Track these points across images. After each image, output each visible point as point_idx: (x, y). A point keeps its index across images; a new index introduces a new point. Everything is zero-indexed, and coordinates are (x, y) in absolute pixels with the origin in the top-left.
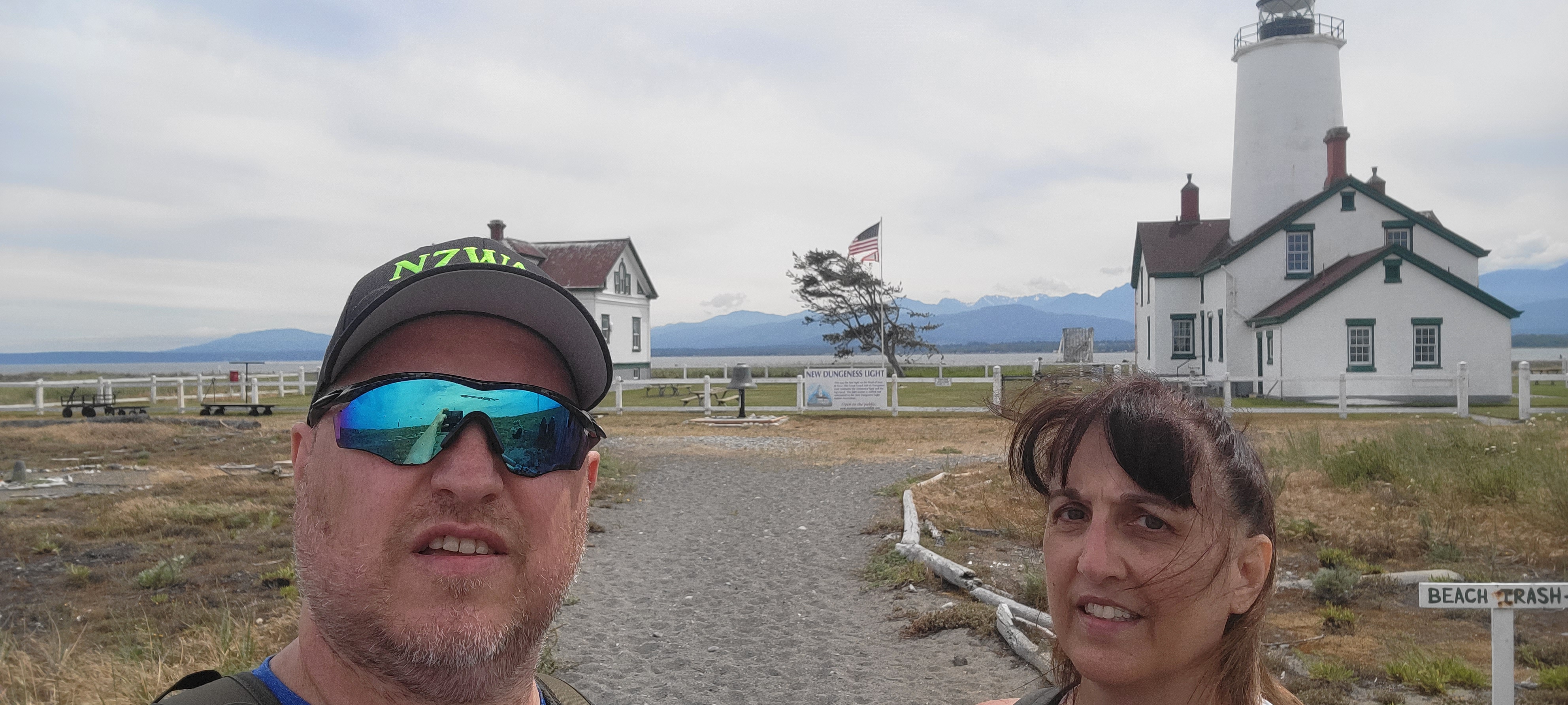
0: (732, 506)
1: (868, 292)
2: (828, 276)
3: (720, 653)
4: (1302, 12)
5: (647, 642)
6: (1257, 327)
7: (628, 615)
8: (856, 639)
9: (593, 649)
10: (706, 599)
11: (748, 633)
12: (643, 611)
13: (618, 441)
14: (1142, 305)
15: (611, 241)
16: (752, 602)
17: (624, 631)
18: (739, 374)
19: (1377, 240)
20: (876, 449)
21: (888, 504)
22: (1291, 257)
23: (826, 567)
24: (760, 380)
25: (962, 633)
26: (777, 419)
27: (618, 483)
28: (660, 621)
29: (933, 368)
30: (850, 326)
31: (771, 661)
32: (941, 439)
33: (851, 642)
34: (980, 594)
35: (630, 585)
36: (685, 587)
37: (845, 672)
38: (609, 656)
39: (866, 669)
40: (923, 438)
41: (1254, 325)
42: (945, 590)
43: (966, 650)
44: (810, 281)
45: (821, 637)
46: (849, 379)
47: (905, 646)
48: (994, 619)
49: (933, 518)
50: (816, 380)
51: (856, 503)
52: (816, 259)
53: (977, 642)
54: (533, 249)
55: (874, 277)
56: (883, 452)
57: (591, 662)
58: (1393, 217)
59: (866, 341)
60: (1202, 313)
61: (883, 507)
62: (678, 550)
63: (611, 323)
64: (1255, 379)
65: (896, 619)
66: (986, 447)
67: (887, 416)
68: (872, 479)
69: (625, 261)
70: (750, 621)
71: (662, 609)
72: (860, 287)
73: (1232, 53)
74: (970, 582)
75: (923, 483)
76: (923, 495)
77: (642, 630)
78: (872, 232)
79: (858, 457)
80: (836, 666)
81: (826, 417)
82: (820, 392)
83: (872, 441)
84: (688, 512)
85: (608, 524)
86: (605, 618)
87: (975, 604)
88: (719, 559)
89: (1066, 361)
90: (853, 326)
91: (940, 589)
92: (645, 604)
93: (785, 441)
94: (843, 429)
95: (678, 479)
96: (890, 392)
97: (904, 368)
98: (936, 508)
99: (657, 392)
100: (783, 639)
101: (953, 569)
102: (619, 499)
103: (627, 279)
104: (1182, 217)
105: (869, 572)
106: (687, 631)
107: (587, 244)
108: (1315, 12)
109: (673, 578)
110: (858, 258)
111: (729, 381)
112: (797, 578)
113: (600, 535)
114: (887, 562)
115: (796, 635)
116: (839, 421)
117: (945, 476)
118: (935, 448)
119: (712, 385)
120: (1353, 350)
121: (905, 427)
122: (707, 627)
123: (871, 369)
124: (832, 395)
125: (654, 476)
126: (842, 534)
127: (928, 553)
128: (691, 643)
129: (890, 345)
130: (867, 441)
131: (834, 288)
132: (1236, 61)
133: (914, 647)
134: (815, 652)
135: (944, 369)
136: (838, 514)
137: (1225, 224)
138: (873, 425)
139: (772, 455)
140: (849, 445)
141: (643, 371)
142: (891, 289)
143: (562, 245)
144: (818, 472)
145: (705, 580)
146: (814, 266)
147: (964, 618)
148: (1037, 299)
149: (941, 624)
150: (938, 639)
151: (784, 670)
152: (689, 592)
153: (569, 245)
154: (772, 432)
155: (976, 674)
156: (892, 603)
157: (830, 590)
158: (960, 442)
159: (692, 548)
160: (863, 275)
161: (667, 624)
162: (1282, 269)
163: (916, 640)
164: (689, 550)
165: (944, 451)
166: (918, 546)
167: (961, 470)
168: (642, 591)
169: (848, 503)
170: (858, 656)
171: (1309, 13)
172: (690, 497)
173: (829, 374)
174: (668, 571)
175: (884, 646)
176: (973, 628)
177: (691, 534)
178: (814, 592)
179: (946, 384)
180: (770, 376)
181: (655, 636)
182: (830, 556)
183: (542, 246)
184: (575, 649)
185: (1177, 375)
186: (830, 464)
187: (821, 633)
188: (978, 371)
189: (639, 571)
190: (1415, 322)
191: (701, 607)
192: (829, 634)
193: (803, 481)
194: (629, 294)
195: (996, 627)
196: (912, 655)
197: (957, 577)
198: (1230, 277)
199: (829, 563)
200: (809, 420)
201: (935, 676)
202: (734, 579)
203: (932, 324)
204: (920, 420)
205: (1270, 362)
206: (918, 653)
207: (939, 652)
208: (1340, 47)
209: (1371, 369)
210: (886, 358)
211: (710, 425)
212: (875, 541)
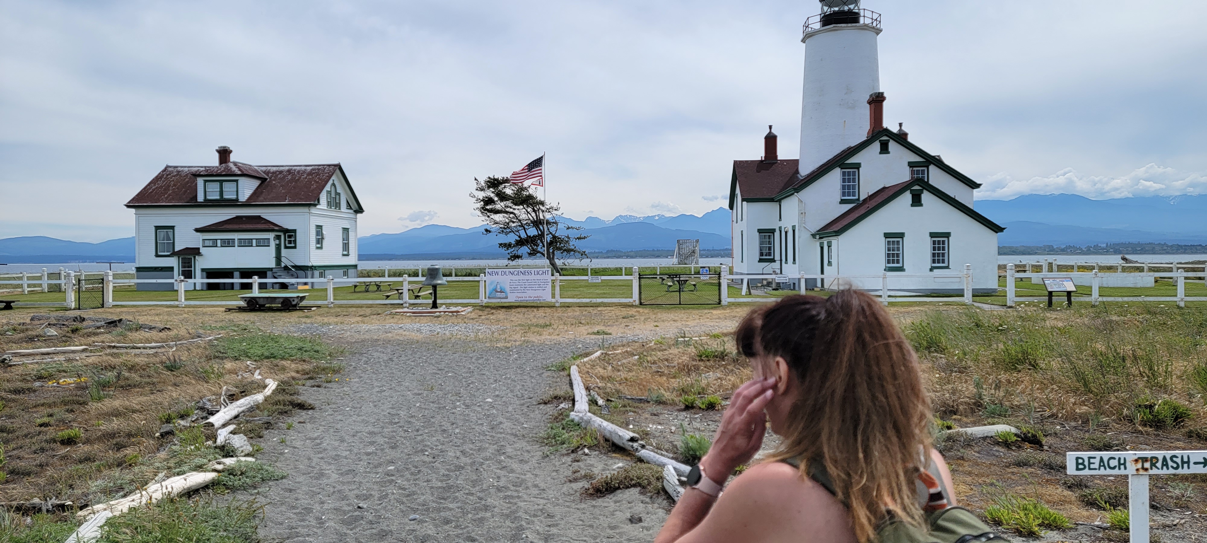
0: (429, 383)
1: (534, 211)
2: (503, 197)
3: (421, 522)
4: (852, 7)
5: (351, 514)
6: (820, 238)
7: (334, 487)
8: (542, 502)
9: (299, 523)
10: (407, 469)
11: (445, 499)
12: (348, 482)
13: (329, 330)
14: (737, 222)
15: (324, 165)
16: (448, 470)
17: (330, 504)
18: (432, 273)
19: (904, 175)
20: (545, 333)
21: (558, 377)
22: (843, 187)
23: (512, 434)
24: (449, 279)
25: (634, 492)
26: (463, 309)
27: (328, 365)
28: (365, 492)
29: (583, 269)
30: (520, 237)
31: (468, 527)
32: (594, 324)
33: (538, 505)
34: (645, 455)
35: (336, 458)
36: (388, 457)
37: (535, 535)
38: (315, 530)
39: (554, 530)
40: (580, 323)
41: (818, 237)
42: (614, 452)
43: (639, 508)
44: (488, 201)
45: (511, 501)
46: (521, 277)
47: (586, 506)
48: (660, 478)
49: (597, 389)
50: (495, 278)
51: (532, 377)
52: (494, 183)
53: (648, 500)
54: (257, 172)
55: (538, 199)
56: (550, 334)
57: (297, 536)
58: (917, 159)
59: (532, 248)
60: (780, 228)
61: (554, 380)
62: (381, 423)
63: (324, 232)
64: (819, 276)
65: (576, 480)
66: (629, 330)
67: (552, 306)
68: (544, 357)
69: (336, 182)
70: (447, 488)
71: (367, 480)
72: (528, 206)
73: (801, 36)
74: (635, 445)
75: (586, 359)
76: (587, 370)
77: (347, 502)
78: (537, 163)
79: (531, 339)
80: (527, 529)
81: (503, 307)
82: (498, 287)
83: (541, 326)
84: (391, 389)
85: (318, 401)
86: (313, 491)
87: (643, 465)
88: (418, 431)
89: (679, 264)
90: (522, 236)
91: (610, 451)
92: (351, 476)
93: (470, 327)
94: (516, 317)
95: (381, 360)
96: (553, 287)
97: (562, 269)
98: (598, 381)
99: (363, 289)
100: (478, 505)
101: (621, 434)
102: (329, 379)
103: (338, 196)
104: (765, 157)
105: (548, 438)
106: (390, 501)
107: (303, 168)
108: (861, 8)
109: (376, 449)
110: (526, 184)
111: (424, 279)
112: (487, 445)
113: (310, 412)
114: (563, 429)
115: (489, 500)
116: (513, 310)
117: (602, 354)
118: (590, 331)
119: (410, 282)
120: (889, 255)
121: (566, 315)
122: (408, 496)
123: (538, 270)
124: (508, 290)
125: (360, 358)
126: (523, 405)
127: (598, 421)
128: (394, 512)
129: (551, 251)
130: (537, 326)
131: (507, 207)
132: (804, 42)
133: (594, 506)
134: (508, 516)
135: (591, 269)
136: (518, 387)
137: (796, 162)
138: (541, 312)
139: (460, 338)
140: (522, 330)
141: (351, 271)
142: (551, 208)
143: (281, 168)
144: (499, 352)
145: (406, 451)
146: (491, 189)
147: (635, 478)
148: (657, 218)
149: (617, 485)
150: (614, 499)
151: (480, 535)
152: (392, 462)
153: (287, 168)
154: (460, 320)
155: (651, 532)
156: (570, 466)
157: (516, 455)
158: (609, 326)
159: (393, 421)
160: (530, 197)
161: (371, 495)
162: (838, 197)
163: (595, 500)
164: (391, 423)
165: (598, 333)
166: (589, 414)
167: (614, 348)
168: (348, 464)
169: (525, 377)
170: (545, 518)
171: (856, 8)
172: (392, 375)
173: (505, 273)
174: (372, 443)
175: (568, 507)
176: (644, 487)
177: (392, 408)
178: (502, 458)
179: (597, 281)
180: (456, 275)
181: (359, 507)
182: (514, 425)
183: (264, 169)
184: (282, 524)
185: (763, 274)
186: (509, 345)
187: (512, 497)
188: (618, 271)
189: (346, 444)
190: (932, 235)
191: (402, 476)
192: (519, 497)
193: (488, 360)
194: (340, 209)
195: (663, 486)
196: (592, 514)
197: (625, 441)
198: (800, 201)
199: (514, 431)
200: (489, 309)
201: (615, 534)
202: (432, 449)
203: (582, 236)
204: (577, 309)
205: (830, 263)
206: (598, 512)
207: (616, 511)
208: (878, 34)
209: (901, 269)
210: (548, 261)
211: (408, 314)
212: (550, 409)
